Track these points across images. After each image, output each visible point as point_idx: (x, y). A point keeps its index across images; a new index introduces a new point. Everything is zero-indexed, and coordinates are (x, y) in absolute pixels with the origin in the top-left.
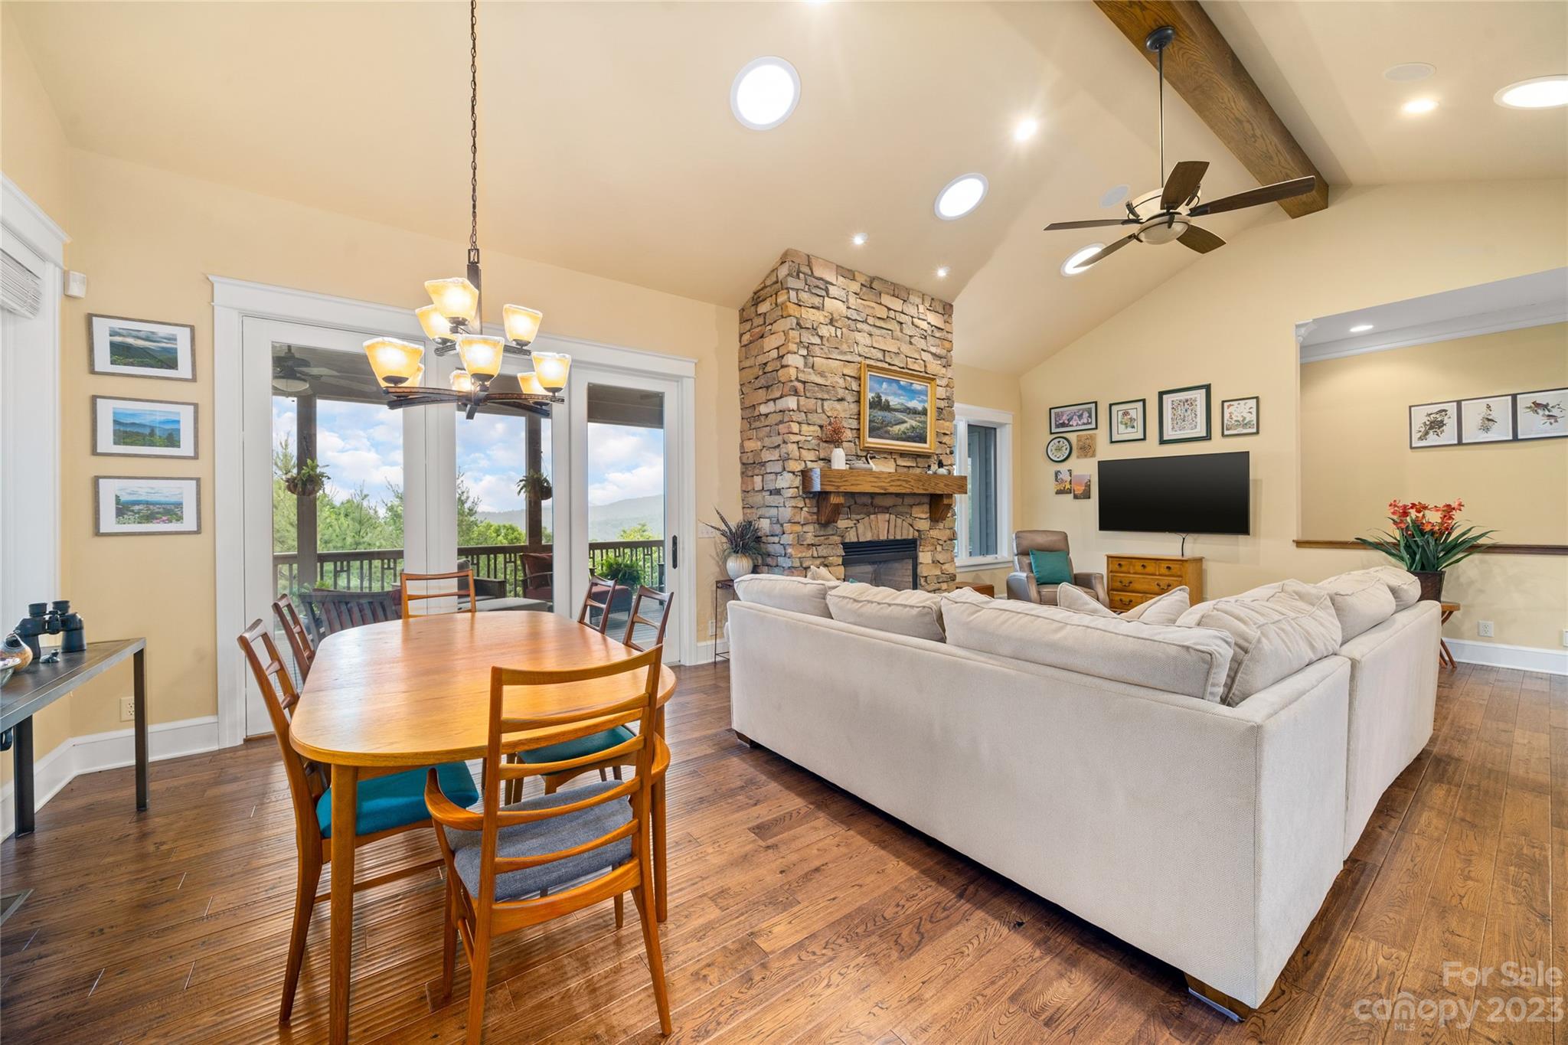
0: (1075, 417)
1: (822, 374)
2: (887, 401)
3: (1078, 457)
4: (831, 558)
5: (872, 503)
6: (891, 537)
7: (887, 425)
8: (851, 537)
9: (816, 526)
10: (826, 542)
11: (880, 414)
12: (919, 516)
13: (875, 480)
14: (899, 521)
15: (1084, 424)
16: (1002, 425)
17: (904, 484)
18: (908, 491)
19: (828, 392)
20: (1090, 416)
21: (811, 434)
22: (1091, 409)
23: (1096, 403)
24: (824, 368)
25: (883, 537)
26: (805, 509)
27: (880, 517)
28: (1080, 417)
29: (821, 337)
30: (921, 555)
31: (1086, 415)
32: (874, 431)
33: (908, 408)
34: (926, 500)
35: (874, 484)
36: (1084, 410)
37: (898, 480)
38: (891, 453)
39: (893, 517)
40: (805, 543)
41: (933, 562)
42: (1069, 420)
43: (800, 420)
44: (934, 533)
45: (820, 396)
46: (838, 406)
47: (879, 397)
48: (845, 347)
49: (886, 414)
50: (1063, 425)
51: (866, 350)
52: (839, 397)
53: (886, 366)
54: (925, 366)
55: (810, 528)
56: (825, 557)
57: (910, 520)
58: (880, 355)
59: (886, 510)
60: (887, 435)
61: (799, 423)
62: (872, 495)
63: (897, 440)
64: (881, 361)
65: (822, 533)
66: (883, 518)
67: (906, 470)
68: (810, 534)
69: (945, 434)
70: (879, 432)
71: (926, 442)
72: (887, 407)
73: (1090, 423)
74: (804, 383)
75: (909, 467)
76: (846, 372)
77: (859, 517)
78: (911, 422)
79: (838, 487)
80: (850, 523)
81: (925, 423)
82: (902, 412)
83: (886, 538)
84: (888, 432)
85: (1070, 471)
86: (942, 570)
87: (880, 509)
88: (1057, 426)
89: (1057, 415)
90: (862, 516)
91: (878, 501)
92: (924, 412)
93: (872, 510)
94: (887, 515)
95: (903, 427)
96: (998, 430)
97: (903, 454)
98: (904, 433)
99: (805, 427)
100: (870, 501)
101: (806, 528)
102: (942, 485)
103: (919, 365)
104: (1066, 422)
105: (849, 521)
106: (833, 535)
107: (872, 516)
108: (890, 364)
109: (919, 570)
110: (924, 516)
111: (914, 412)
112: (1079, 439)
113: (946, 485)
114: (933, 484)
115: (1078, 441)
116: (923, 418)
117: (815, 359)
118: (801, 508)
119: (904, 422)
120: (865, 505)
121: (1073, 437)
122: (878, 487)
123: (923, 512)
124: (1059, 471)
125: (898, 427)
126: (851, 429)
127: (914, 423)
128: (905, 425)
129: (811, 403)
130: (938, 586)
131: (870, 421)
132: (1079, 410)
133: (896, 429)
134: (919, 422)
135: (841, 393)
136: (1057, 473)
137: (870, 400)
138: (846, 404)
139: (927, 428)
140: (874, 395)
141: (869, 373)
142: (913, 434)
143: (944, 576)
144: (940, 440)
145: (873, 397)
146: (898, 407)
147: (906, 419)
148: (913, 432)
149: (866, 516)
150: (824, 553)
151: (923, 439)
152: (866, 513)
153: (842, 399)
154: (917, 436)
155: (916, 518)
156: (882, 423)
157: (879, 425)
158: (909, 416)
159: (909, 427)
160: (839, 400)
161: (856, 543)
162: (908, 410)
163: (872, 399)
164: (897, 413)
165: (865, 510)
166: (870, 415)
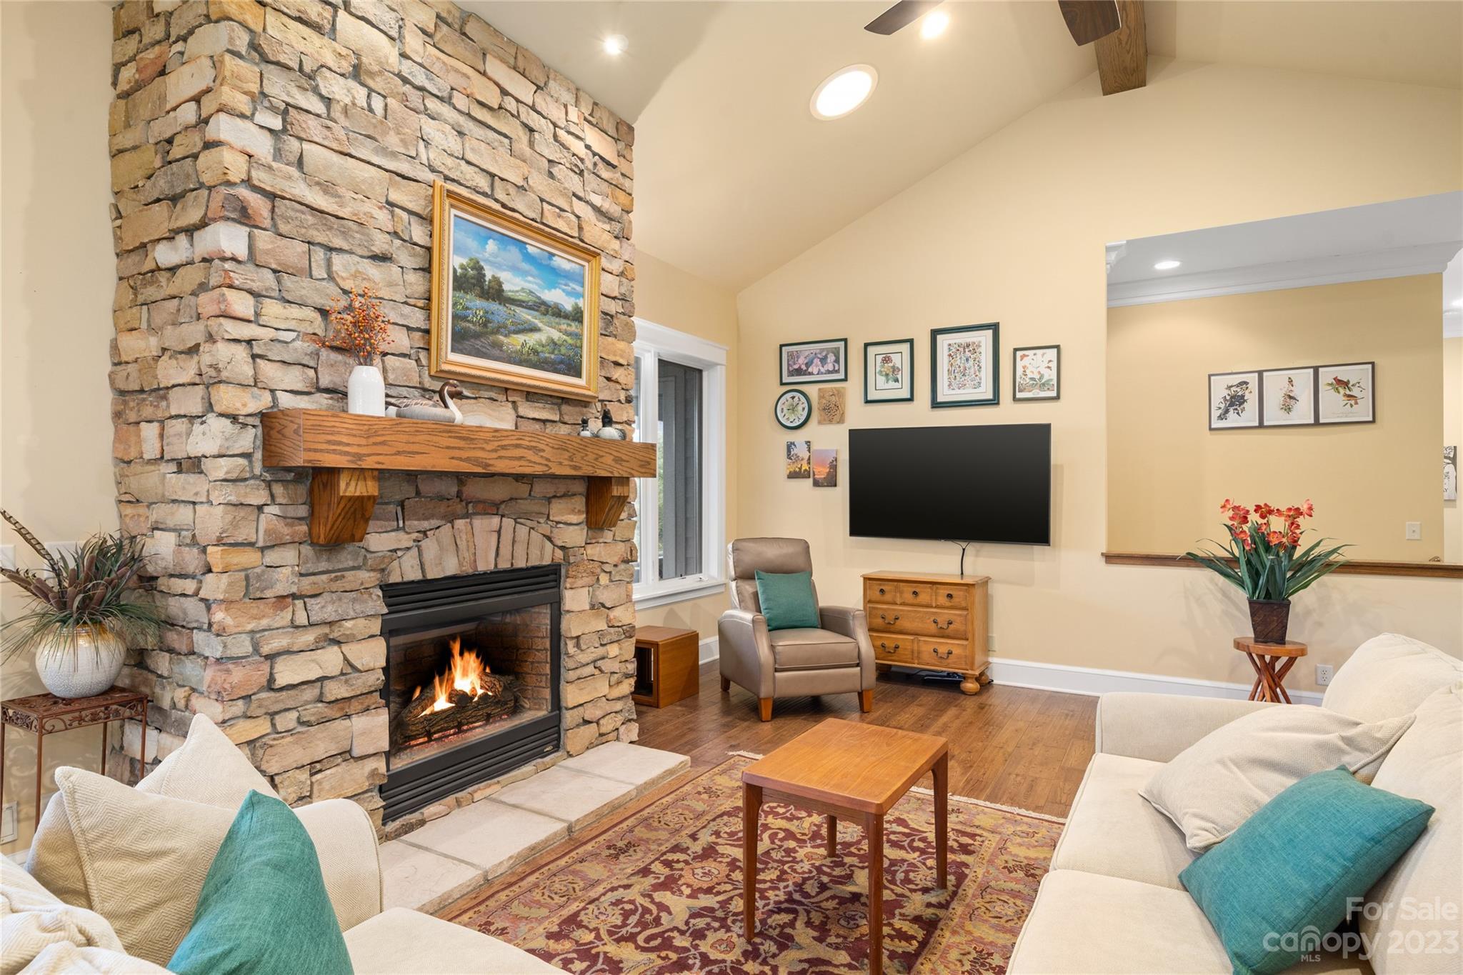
0: (817, 361)
1: (327, 187)
2: (497, 281)
3: (820, 423)
4: (348, 624)
5: (459, 494)
6: (504, 565)
7: (497, 331)
8: (408, 571)
9: (306, 549)
10: (335, 586)
11: (477, 304)
12: (564, 518)
13: (462, 444)
14: (522, 531)
15: (829, 372)
17: (530, 455)
18: (538, 470)
19: (345, 234)
20: (837, 361)
21: (292, 325)
22: (838, 349)
23: (845, 340)
24: (332, 175)
25: (486, 564)
26: (274, 509)
27: (478, 522)
28: (824, 360)
29: (328, 101)
30: (568, 595)
31: (831, 358)
32: (461, 340)
33: (544, 303)
34: (580, 487)
35: (457, 453)
36: (829, 351)
37: (517, 446)
38: (506, 389)
39: (509, 523)
40: (268, 594)
41: (593, 607)
42: (808, 365)
43: (255, 286)
44: (594, 551)
45: (320, 237)
46: (374, 271)
47: (479, 269)
48: (392, 141)
49: (494, 306)
50: (799, 372)
51: (450, 162)
52: (377, 250)
53: (497, 207)
54: (580, 228)
55: (288, 556)
56: (331, 623)
57: (545, 528)
58: (483, 183)
59: (493, 508)
60: (497, 352)
61: (256, 295)
62: (460, 478)
63: (520, 363)
64: (484, 194)
65: (323, 566)
66: (484, 525)
67: (537, 426)
68: (287, 571)
69: (617, 364)
70: (478, 344)
71: (579, 375)
72: (495, 293)
73: (837, 371)
74: (272, 196)
75: (544, 421)
76: (395, 196)
77: (425, 525)
78: (549, 332)
79: (359, 457)
80: (404, 540)
81: (578, 336)
82: (530, 308)
83: (492, 567)
84: (499, 346)
85: (808, 443)
86: (608, 620)
87: (482, 508)
88: (791, 374)
89: (790, 355)
90: (435, 523)
91: (472, 490)
92: (577, 316)
93: (459, 508)
94: (496, 520)
95: (532, 339)
96: (705, 374)
97: (532, 395)
98: (535, 351)
99: (272, 309)
100: (454, 490)
101: (272, 557)
102: (608, 460)
103: (569, 223)
104: (804, 367)
105: (401, 534)
106: (353, 568)
107: (460, 523)
108: (504, 206)
109: (564, 626)
110: (574, 519)
111: (556, 312)
112: (822, 394)
113: (618, 460)
114: (591, 457)
115: (821, 397)
116: (574, 327)
117: (306, 146)
118: (260, 508)
119: (534, 329)
120: (441, 498)
121: (812, 391)
122: (468, 460)
123: (573, 512)
124: (793, 443)
125: (521, 338)
126: (409, 328)
127: (556, 335)
128: (536, 336)
129: (294, 252)
130: (601, 651)
131: (455, 317)
132: (822, 350)
133: (517, 341)
134: (566, 333)
135: (381, 243)
136: (790, 446)
137: (455, 271)
138: (395, 269)
139: (581, 347)
140: (465, 261)
141: (454, 211)
142: (553, 356)
143: (612, 630)
144: (608, 375)
145: (462, 267)
146: (522, 296)
147: (540, 325)
148: (553, 353)
149: (443, 522)
150: (330, 613)
151: (574, 369)
152: (444, 517)
153: (383, 258)
154: (562, 362)
155: (558, 523)
156: (485, 325)
157: (478, 329)
158: (546, 319)
159: (544, 342)
160: (375, 257)
161: (419, 582)
162: (542, 307)
163: (459, 271)
164: (518, 310)
165: (442, 509)
166: (455, 305)
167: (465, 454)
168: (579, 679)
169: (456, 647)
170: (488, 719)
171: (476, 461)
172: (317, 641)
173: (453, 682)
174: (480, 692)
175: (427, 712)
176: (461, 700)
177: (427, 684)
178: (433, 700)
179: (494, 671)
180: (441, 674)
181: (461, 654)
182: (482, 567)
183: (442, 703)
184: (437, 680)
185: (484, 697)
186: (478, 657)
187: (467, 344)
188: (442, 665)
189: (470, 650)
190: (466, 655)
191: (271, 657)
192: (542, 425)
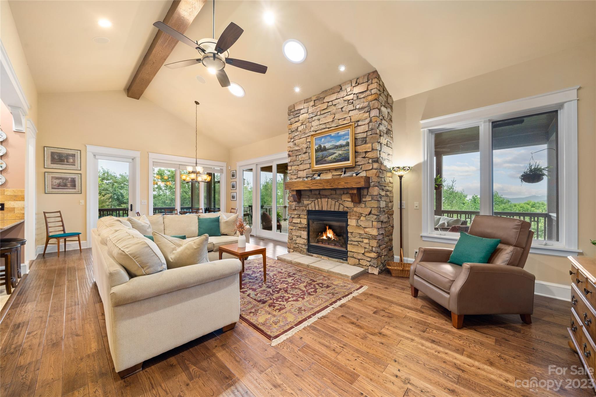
1: (298, 146)
2: (325, 147)
4: (301, 215)
5: (319, 194)
6: (329, 209)
7: (325, 157)
8: (311, 207)
9: (296, 202)
10: (300, 209)
11: (320, 154)
12: (346, 199)
14: (333, 202)
19: (300, 152)
21: (295, 169)
24: (299, 143)
25: (325, 209)
27: (323, 200)
29: (298, 132)
30: (349, 220)
32: (317, 163)
33: (337, 146)
38: (329, 170)
39: (330, 200)
40: (292, 209)
41: (357, 226)
44: (358, 209)
45: (298, 154)
46: (304, 156)
47: (320, 146)
48: (307, 131)
49: (324, 152)
51: (316, 127)
53: (327, 130)
54: (351, 119)
55: (294, 203)
56: (299, 215)
57: (341, 202)
58: (324, 126)
59: (326, 196)
60: (325, 162)
62: (319, 190)
63: (331, 163)
64: (324, 129)
65: (298, 205)
66: (324, 200)
68: (294, 205)
69: (366, 152)
70: (321, 162)
71: (349, 160)
72: (325, 149)
74: (292, 151)
76: (307, 141)
77: (312, 200)
78: (339, 152)
80: (309, 202)
81: (348, 150)
82: (333, 149)
84: (325, 161)
86: (364, 231)
87: (324, 196)
90: (314, 199)
91: (322, 192)
92: (348, 144)
93: (319, 196)
94: (327, 199)
95: (333, 156)
97: (336, 169)
98: (335, 159)
103: (347, 120)
106: (302, 206)
107: (319, 200)
108: (329, 128)
109: (348, 228)
110: (349, 200)
111: (341, 146)
116: (346, 148)
117: (296, 141)
119: (335, 153)
120: (315, 194)
125: (331, 157)
126: (309, 163)
127: (340, 152)
128: (335, 155)
130: (360, 239)
131: (316, 158)
133: (330, 158)
134: (344, 151)
135: (304, 150)
137: (315, 149)
138: (307, 154)
139: (349, 152)
140: (317, 146)
141: (314, 138)
142: (340, 158)
143: (365, 234)
144: (362, 157)
145: (317, 147)
146: (331, 147)
147: (336, 152)
148: (340, 157)
150: (299, 213)
151: (347, 159)
152: (316, 198)
153: (306, 152)
154: (343, 158)
155: (345, 201)
156: (322, 157)
157: (321, 159)
158: (338, 149)
159: (337, 155)
160: (304, 153)
161: (311, 210)
162: (337, 147)
163: (316, 149)
164: (330, 151)
165: (315, 196)
166: (316, 156)
167: (306, 186)
168: (351, 244)
169: (327, 228)
170: (335, 245)
171: (308, 187)
172: (297, 217)
173: (327, 234)
174: (333, 238)
175: (322, 238)
176: (329, 239)
177: (322, 233)
178: (323, 236)
179: (337, 235)
180: (324, 232)
181: (329, 229)
182: (324, 209)
183: (324, 237)
184: (324, 233)
185: (334, 240)
186: (332, 231)
187: (319, 163)
188: (325, 231)
189: (331, 229)
190: (330, 230)
191: (293, 218)
192: (340, 176)
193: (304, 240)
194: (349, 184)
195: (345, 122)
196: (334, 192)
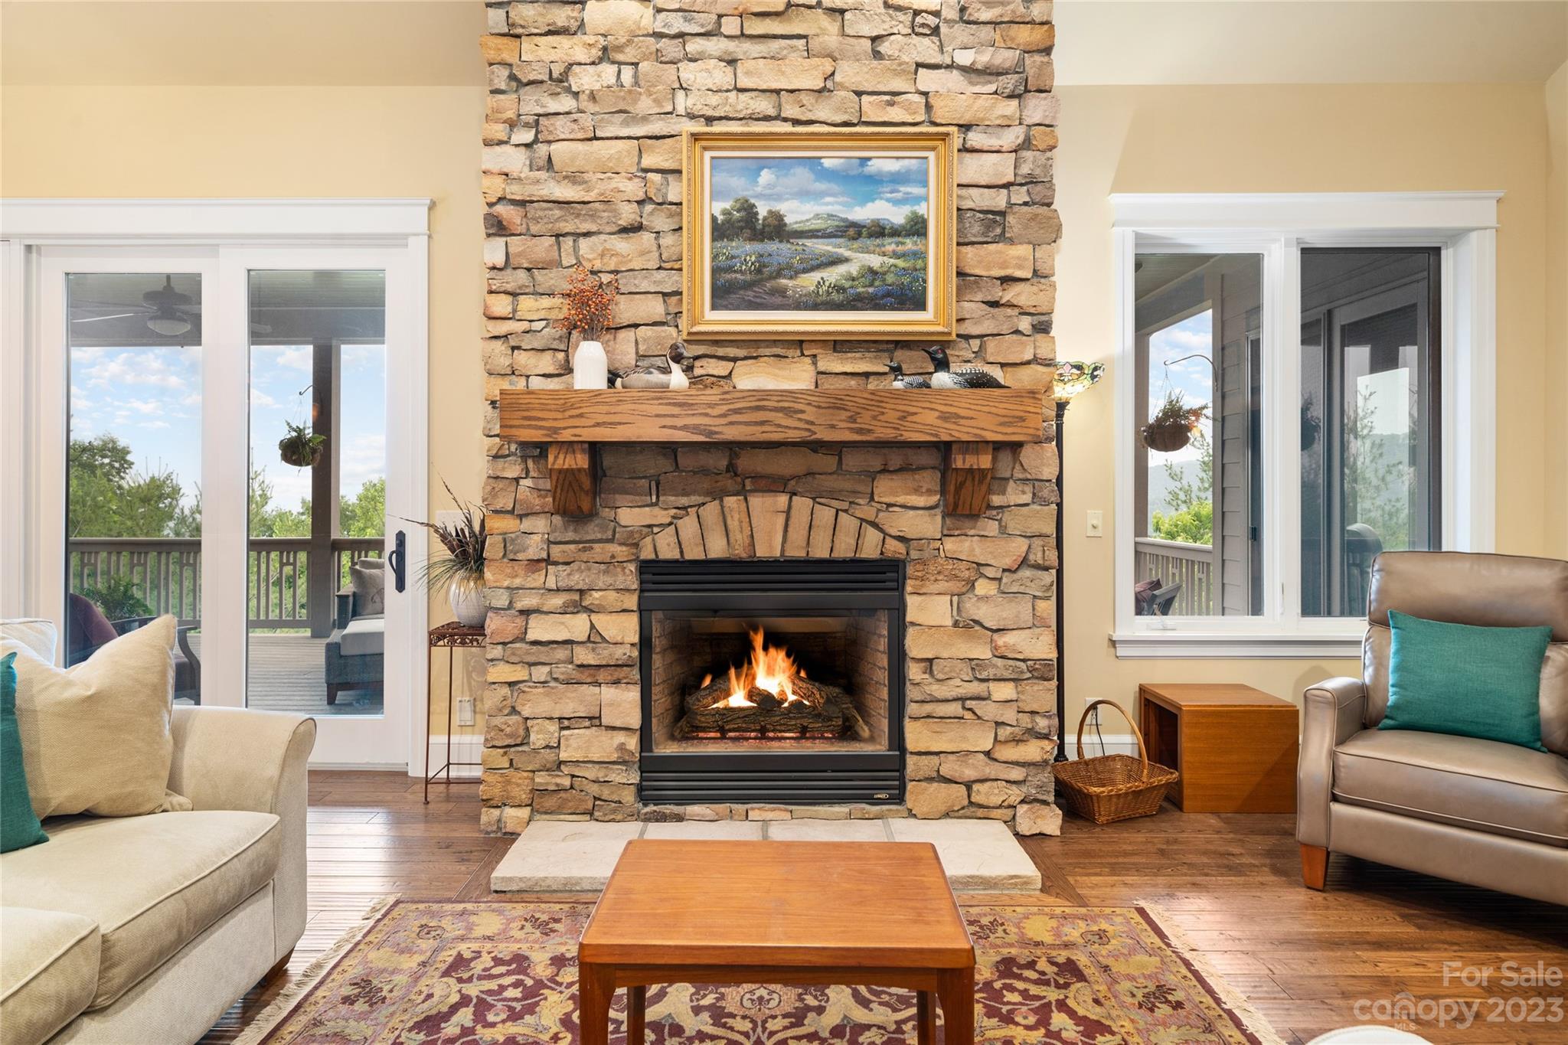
1: (574, 178)
2: (777, 218)
4: (596, 595)
5: (731, 469)
6: (796, 551)
7: (779, 274)
8: (664, 549)
9: (557, 520)
10: (585, 556)
11: (745, 250)
12: (901, 500)
14: (825, 515)
16: (1457, 236)
17: (780, 418)
18: (793, 435)
19: (593, 216)
21: (542, 314)
24: (579, 164)
25: (768, 551)
26: (528, 482)
27: (756, 501)
29: (576, 95)
30: (911, 601)
32: (724, 294)
33: (854, 225)
34: (931, 459)
38: (799, 344)
39: (802, 504)
40: (520, 556)
41: (956, 624)
43: (509, 287)
44: (962, 547)
45: (568, 227)
46: (622, 245)
47: (748, 209)
48: (645, 105)
49: (772, 246)
51: (714, 99)
52: (623, 223)
53: (787, 128)
54: (928, 107)
55: (540, 524)
56: (581, 592)
57: (868, 512)
58: (764, 105)
60: (779, 300)
61: (514, 295)
62: (733, 448)
63: (816, 307)
64: (767, 118)
65: (570, 535)
66: (766, 505)
68: (536, 538)
69: (1007, 280)
70: (750, 295)
71: (920, 305)
72: (777, 229)
74: (522, 203)
75: (867, 375)
76: (647, 161)
77: (684, 501)
78: (862, 259)
80: (661, 516)
81: (921, 255)
82: (832, 236)
83: (777, 554)
84: (782, 292)
86: (994, 646)
87: (763, 483)
90: (696, 500)
92: (917, 227)
93: (730, 484)
94: (782, 500)
95: (833, 275)
97: (841, 344)
98: (839, 289)
99: (526, 303)
101: (527, 524)
103: (908, 108)
105: (656, 510)
106: (600, 541)
107: (731, 501)
108: (796, 122)
109: (909, 642)
110: (920, 501)
111: (879, 231)
114: (891, 416)
116: (910, 244)
117: (554, 146)
118: (517, 480)
119: (836, 261)
120: (704, 472)
123: (917, 491)
125: (816, 276)
126: (664, 294)
127: (875, 261)
128: (841, 269)
129: (543, 247)
130: (976, 688)
131: (716, 271)
133: (809, 282)
134: (895, 255)
135: (628, 214)
137: (714, 219)
138: (647, 238)
139: (925, 269)
140: (727, 205)
141: (708, 155)
142: (871, 290)
143: (1000, 662)
144: (989, 298)
145: (725, 212)
146: (817, 224)
147: (847, 253)
148: (871, 285)
149: (708, 499)
150: (578, 580)
151: (912, 298)
152: (708, 493)
153: (635, 228)
154: (888, 294)
155: (889, 505)
156: (759, 271)
157: (748, 277)
158: (856, 245)
159: (855, 274)
160: (624, 230)
161: (676, 561)
162: (853, 231)
163: (720, 218)
164: (809, 243)
165: (706, 484)
166: (714, 258)
167: (679, 422)
168: (928, 717)
169: (758, 640)
170: (803, 733)
171: (695, 429)
172: (566, 605)
173: (754, 678)
174: (792, 698)
175: (720, 705)
176: (766, 702)
177: (720, 672)
178: (727, 694)
179: (812, 677)
180: (738, 666)
181: (765, 648)
182: (762, 552)
183: (738, 699)
184: (732, 672)
185: (797, 706)
186: (788, 655)
187: (733, 298)
188: (742, 658)
189: (778, 645)
190: (772, 651)
191: (526, 613)
192: (862, 381)
193: (620, 738)
194: (962, 422)
195: (895, 114)
196: (829, 462)
